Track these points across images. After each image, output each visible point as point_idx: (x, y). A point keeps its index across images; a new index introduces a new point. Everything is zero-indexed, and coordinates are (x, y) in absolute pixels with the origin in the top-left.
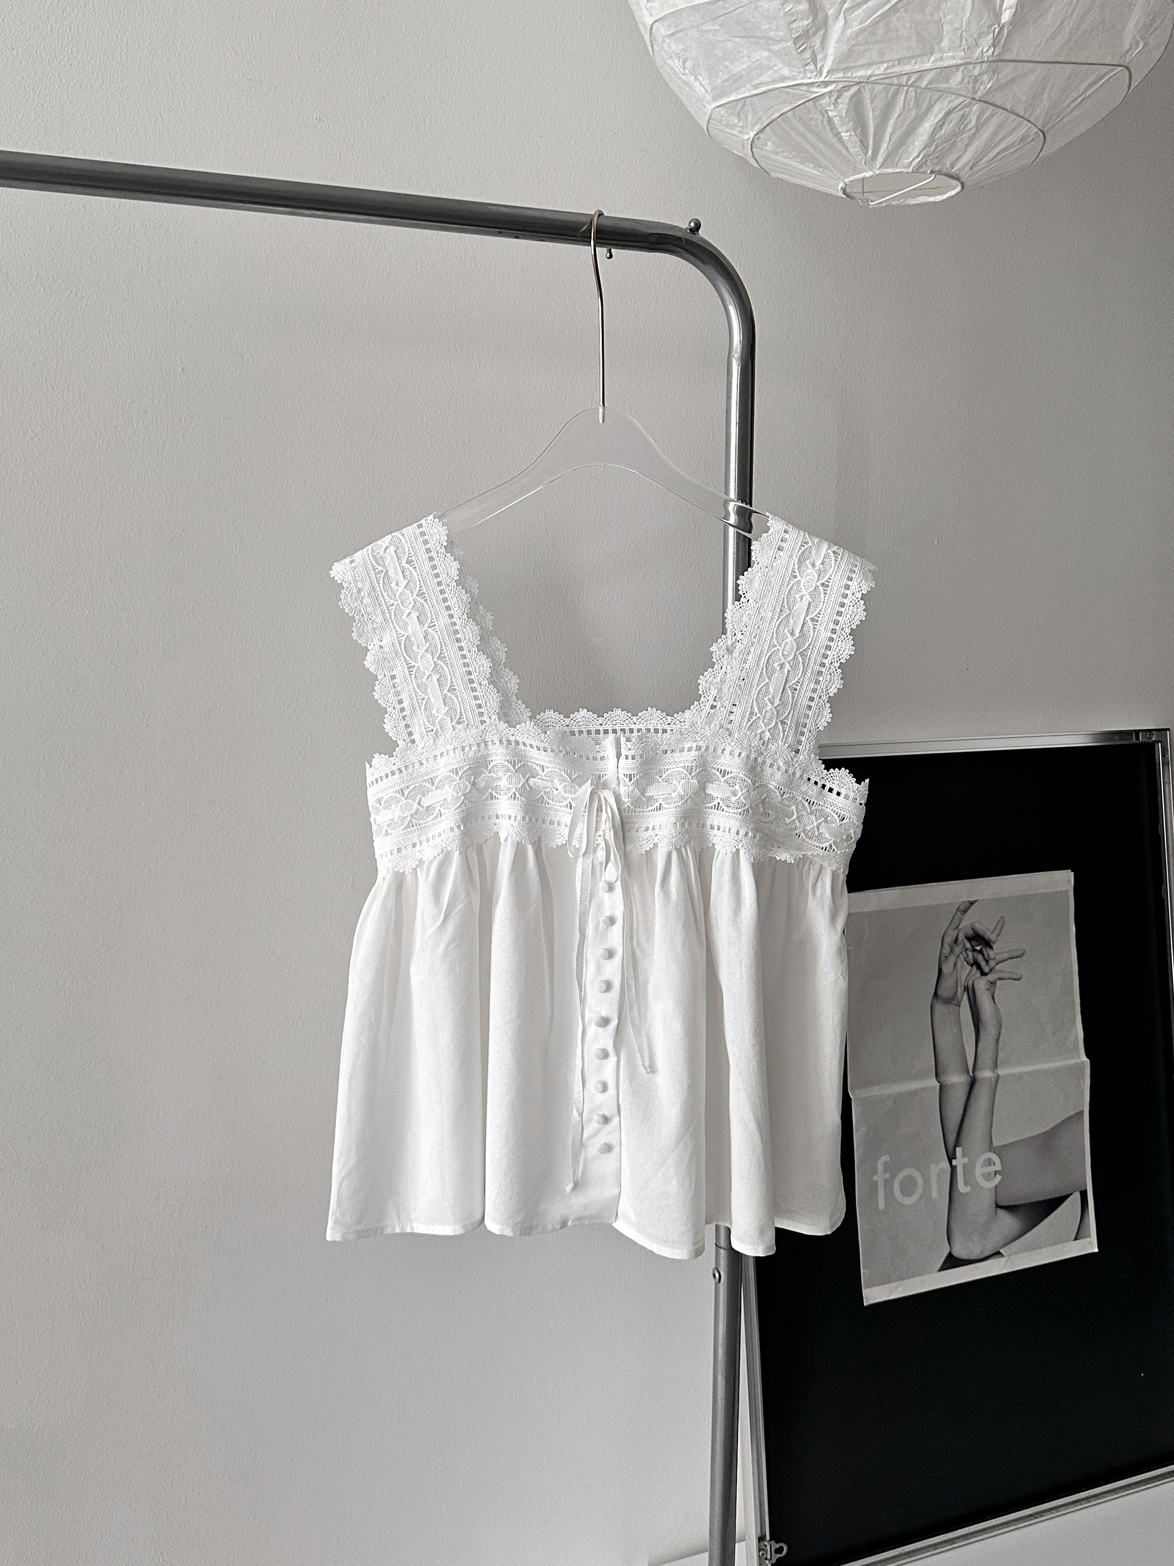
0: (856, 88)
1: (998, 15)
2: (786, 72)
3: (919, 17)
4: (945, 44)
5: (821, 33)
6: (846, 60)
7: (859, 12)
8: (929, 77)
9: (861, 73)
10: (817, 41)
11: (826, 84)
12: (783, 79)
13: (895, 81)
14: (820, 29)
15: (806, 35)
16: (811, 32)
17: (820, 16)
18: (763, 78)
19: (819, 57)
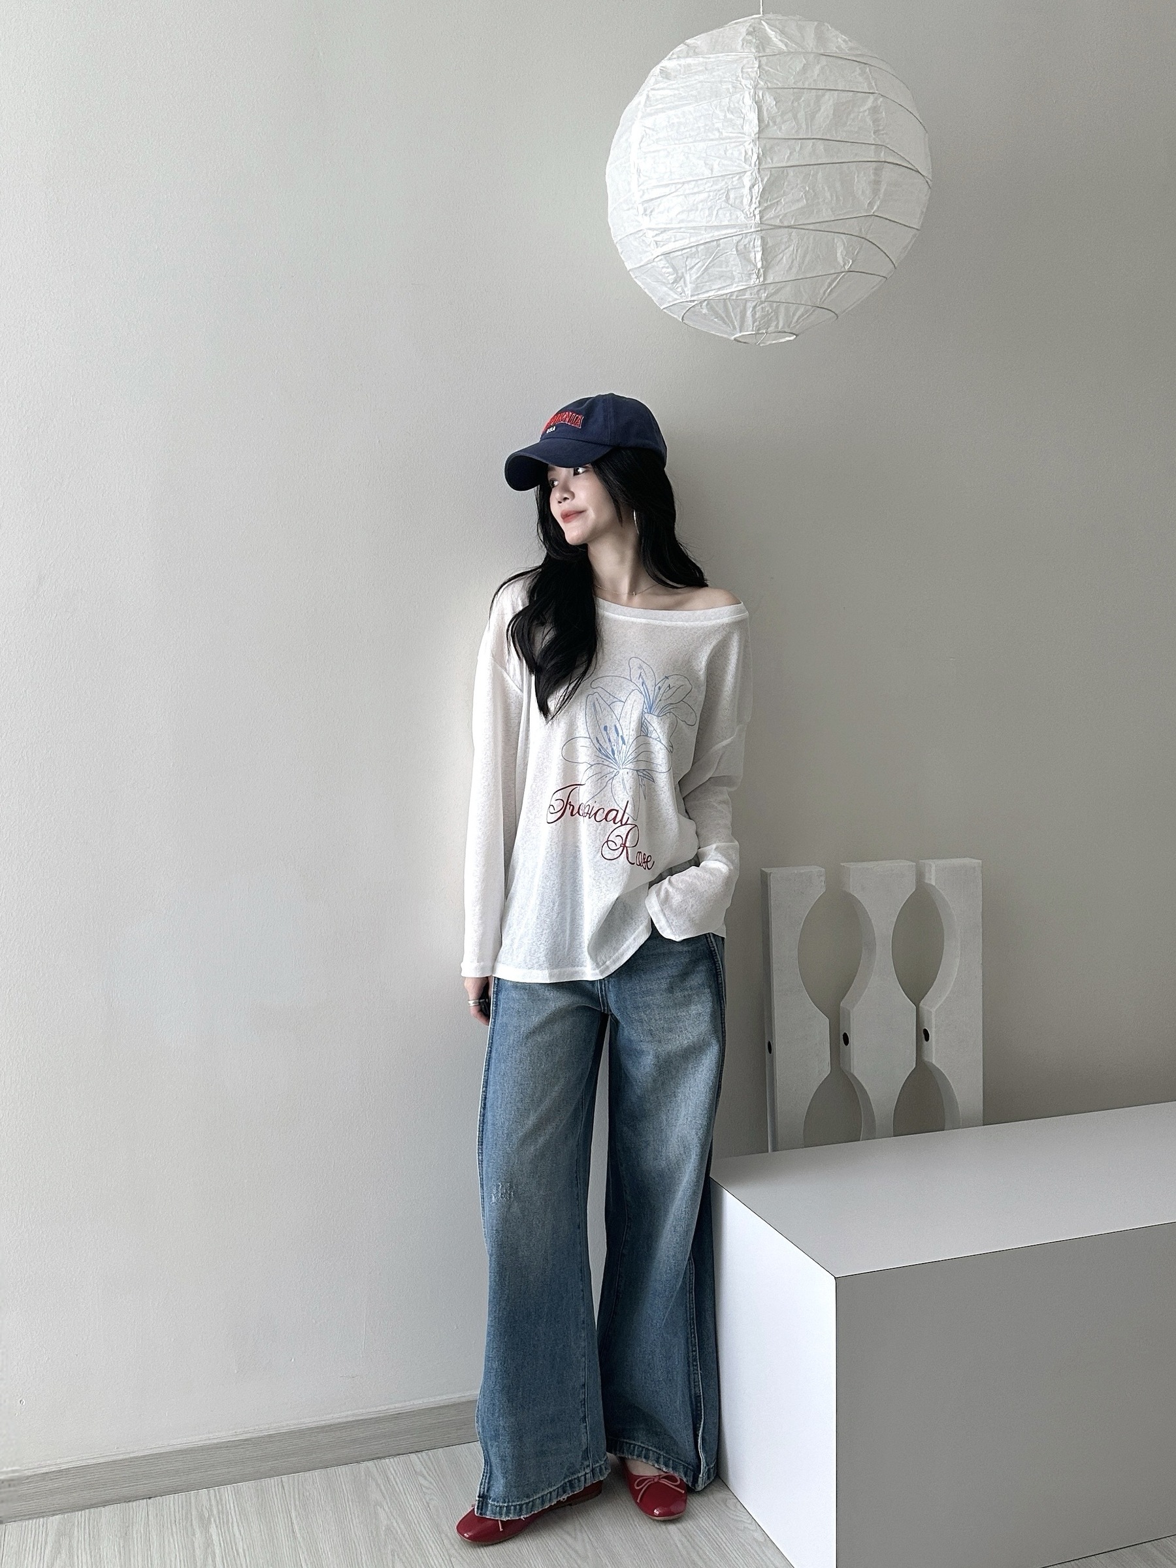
0: (706, 302)
1: (756, 266)
2: (676, 296)
3: (720, 269)
4: (737, 280)
5: (682, 280)
6: (697, 289)
7: (694, 270)
8: (736, 293)
9: (706, 295)
10: (682, 282)
11: (694, 301)
12: (677, 299)
13: (721, 298)
14: (681, 278)
15: (676, 281)
16: (678, 279)
17: (680, 272)
18: (670, 300)
19: (686, 289)
